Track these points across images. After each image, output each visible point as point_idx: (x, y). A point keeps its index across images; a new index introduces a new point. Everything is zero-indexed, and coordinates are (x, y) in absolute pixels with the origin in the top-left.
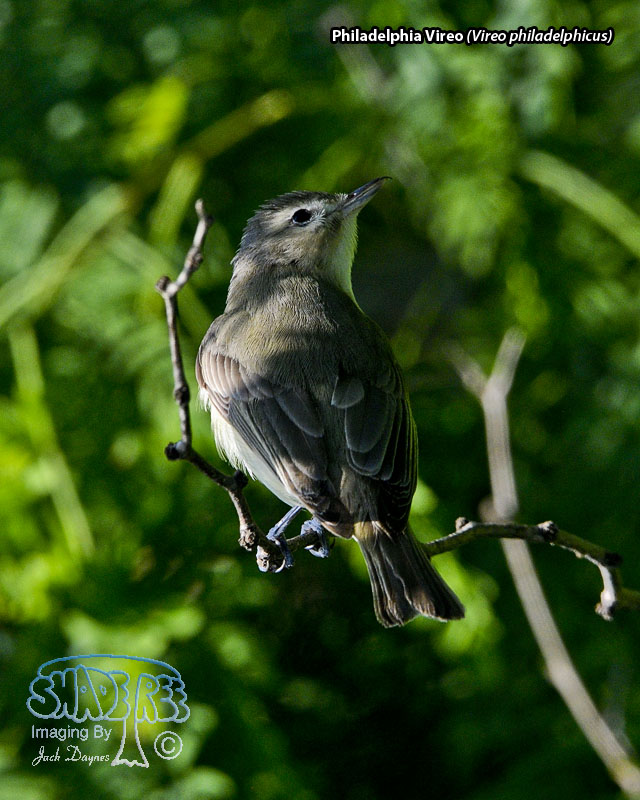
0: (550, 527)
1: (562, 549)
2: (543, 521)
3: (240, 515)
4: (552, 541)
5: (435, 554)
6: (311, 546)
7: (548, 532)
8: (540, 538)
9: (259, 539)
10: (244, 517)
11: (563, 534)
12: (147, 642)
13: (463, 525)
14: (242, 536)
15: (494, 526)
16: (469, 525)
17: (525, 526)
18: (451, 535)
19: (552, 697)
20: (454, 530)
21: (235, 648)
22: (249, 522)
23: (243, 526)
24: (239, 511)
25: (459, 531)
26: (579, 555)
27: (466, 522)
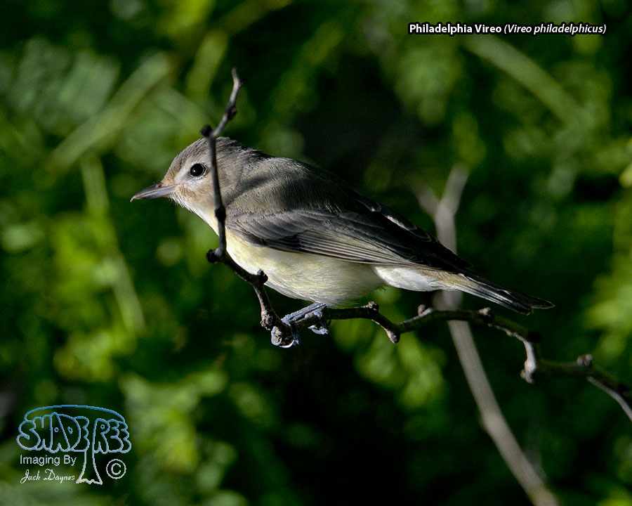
0: (489, 312)
1: (496, 329)
2: (483, 308)
3: (262, 304)
4: (490, 323)
5: (403, 332)
6: (313, 326)
7: (487, 316)
8: (481, 321)
9: (275, 322)
10: (265, 304)
11: (498, 318)
12: (183, 397)
13: (424, 311)
14: (263, 319)
15: (447, 312)
16: (428, 311)
17: (470, 311)
18: (415, 318)
19: (486, 439)
20: (417, 314)
21: (250, 401)
22: (268, 308)
23: (264, 312)
24: (261, 300)
25: (421, 315)
26: (509, 333)
27: (426, 308)
